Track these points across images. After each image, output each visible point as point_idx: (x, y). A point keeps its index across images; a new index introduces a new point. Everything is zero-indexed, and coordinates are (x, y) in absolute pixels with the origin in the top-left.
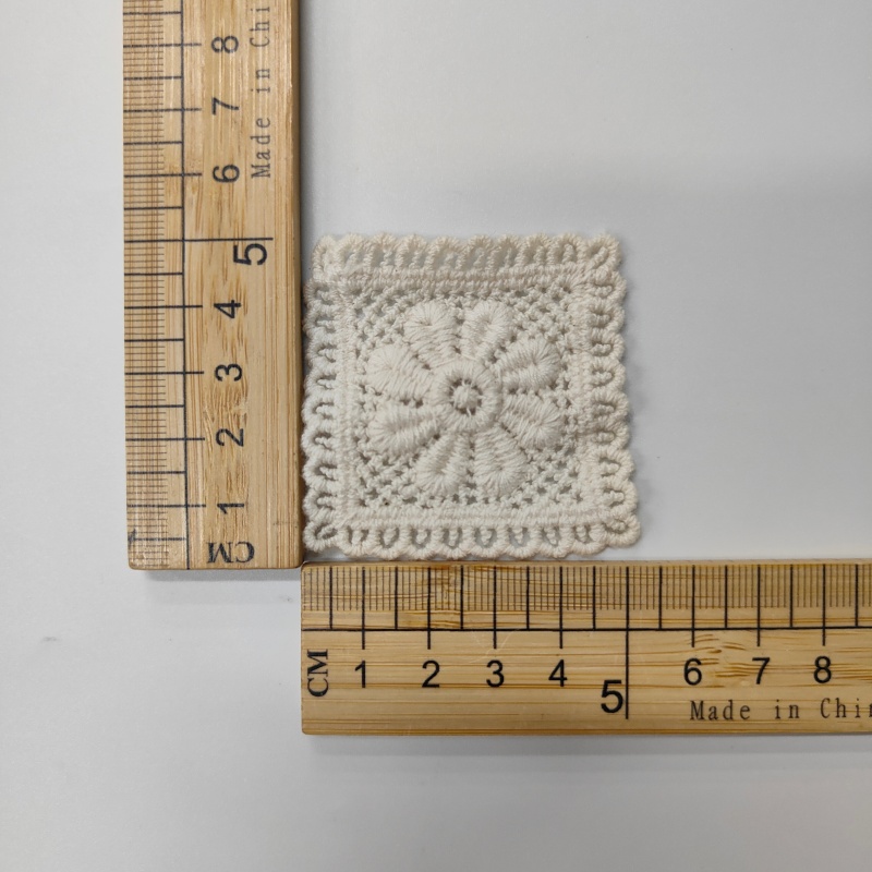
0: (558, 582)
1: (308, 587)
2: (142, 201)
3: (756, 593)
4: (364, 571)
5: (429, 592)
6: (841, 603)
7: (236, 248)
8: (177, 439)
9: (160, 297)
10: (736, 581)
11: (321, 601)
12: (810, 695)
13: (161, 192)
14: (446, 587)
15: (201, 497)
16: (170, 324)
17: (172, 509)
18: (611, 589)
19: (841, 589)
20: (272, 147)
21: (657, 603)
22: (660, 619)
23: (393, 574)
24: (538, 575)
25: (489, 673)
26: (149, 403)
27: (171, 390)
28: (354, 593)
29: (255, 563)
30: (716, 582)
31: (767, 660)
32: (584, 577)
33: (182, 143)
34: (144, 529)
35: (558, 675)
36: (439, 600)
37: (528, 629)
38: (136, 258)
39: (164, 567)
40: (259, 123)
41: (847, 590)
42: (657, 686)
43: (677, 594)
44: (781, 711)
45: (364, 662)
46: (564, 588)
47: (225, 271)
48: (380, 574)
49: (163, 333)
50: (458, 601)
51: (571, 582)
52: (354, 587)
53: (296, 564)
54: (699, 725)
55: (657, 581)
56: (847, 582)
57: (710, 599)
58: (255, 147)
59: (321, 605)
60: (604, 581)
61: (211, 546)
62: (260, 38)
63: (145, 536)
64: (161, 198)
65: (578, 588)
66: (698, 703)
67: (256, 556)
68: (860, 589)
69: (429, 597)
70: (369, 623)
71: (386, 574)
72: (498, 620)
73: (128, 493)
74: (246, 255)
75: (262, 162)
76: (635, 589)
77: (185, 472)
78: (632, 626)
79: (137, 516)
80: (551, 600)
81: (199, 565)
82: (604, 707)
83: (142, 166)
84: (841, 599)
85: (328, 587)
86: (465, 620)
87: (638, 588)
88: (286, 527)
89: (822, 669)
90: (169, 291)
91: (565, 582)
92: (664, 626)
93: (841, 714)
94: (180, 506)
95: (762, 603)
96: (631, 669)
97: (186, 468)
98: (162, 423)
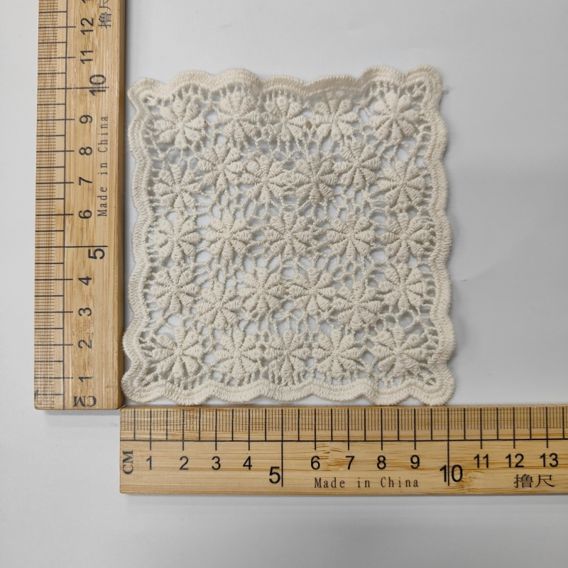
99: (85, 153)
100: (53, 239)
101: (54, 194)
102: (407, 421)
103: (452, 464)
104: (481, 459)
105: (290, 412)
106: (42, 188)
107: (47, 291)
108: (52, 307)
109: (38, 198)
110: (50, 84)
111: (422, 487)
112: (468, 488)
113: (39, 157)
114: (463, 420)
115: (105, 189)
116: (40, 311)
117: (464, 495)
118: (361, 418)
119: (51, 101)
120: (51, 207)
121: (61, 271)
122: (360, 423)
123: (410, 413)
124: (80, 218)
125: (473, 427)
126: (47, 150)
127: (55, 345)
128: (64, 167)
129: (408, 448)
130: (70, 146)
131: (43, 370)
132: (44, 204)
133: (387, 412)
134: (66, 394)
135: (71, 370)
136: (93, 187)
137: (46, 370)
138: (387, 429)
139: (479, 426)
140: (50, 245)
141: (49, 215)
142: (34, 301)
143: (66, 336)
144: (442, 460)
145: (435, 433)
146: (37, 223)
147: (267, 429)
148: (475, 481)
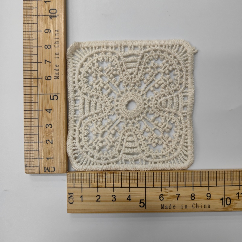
0: (129, 176)
1: (68, 178)
2: (28, 85)
3: (176, 178)
4: (82, 174)
5: (98, 179)
6: (197, 181)
7: (51, 96)
8: (36, 142)
9: (32, 108)
10: (172, 175)
11: (72, 181)
12: (190, 203)
13: (32, 82)
14: (102, 177)
15: (42, 156)
16: (35, 114)
17: (35, 159)
18: (141, 178)
19: (197, 177)
20: (59, 72)
21: (153, 181)
22: (153, 185)
23: (89, 174)
24: (124, 174)
25: (112, 198)
26: (30, 133)
27: (35, 130)
28: (79, 179)
29: (55, 172)
30: (167, 176)
31: (179, 194)
32: (135, 175)
33: (37, 70)
34: (29, 164)
35: (129, 198)
36: (100, 181)
37: (122, 187)
38: (27, 98)
39: (34, 173)
40: (56, 66)
41: (199, 177)
42: (153, 201)
43: (157, 179)
44: (183, 207)
45: (82, 196)
46: (130, 177)
47: (48, 102)
48: (86, 174)
49: (33, 117)
50: (105, 181)
51: (132, 176)
52: (79, 178)
53: (65, 172)
54: (163, 210)
55: (153, 176)
56: (199, 175)
57: (165, 180)
58: (55, 72)
59: (72, 182)
60: (140, 176)
61: (45, 168)
62: (56, 45)
63: (29, 165)
64: (32, 84)
65: (134, 177)
66: (163, 205)
67: (56, 170)
68: (202, 177)
69: (98, 180)
70: (83, 186)
71: (87, 174)
72: (114, 185)
73: (25, 155)
74: (53, 98)
75: (57, 75)
76: (147, 178)
77: (39, 150)
78: (146, 186)
79: (27, 161)
80: (127, 180)
81: (42, 172)
82: (140, 206)
83: (28, 76)
84: (197, 180)
85: (73, 178)
86: (106, 185)
87: (148, 177)
88: (63, 163)
89: (193, 197)
90: (34, 106)
91: (130, 176)
92: (154, 186)
93: (197, 207)
94: (37, 158)
95: (178, 181)
96: (146, 197)
97: (39, 149)
98: (33, 138)
99: (48, 48)
100: (32, 90)
101: (32, 68)
102: (205, 177)
103: (226, 197)
104: (239, 194)
105: (149, 173)
106: (27, 65)
107: (30, 116)
108: (32, 124)
109: (24, 70)
110: (29, 13)
111: (212, 208)
112: (233, 208)
113: (24, 49)
114: (231, 176)
115: (58, 66)
116: (27, 126)
117: (231, 211)
118: (183, 176)
119: (30, 22)
120: (31, 74)
121: (37, 106)
122: (183, 179)
123: (206, 173)
124: (45, 80)
125: (236, 180)
126: (28, 46)
127: (34, 142)
128: (37, 55)
129: (205, 190)
130: (40, 44)
131: (29, 154)
132: (27, 73)
133: (195, 173)
134: (40, 166)
135: (42, 154)
136: (52, 64)
137: (30, 154)
138: (195, 181)
139: (239, 179)
140: (31, 93)
141: (30, 78)
142: (23, 121)
143: (40, 138)
144: (221, 195)
145: (218, 182)
146: (24, 83)
147: (138, 182)
148: (237, 205)
